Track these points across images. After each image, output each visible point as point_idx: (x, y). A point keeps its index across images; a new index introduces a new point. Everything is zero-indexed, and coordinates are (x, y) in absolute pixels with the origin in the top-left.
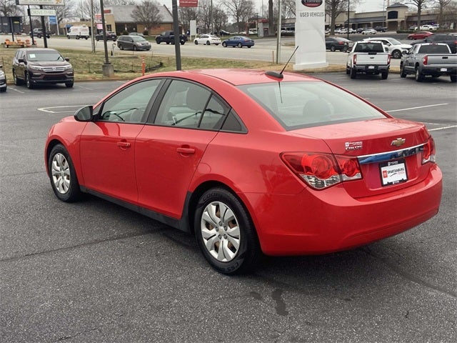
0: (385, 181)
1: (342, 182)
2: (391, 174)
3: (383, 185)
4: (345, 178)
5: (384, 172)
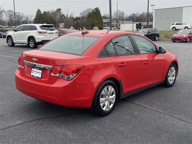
0: (32, 74)
2: (35, 72)
5: (33, 70)
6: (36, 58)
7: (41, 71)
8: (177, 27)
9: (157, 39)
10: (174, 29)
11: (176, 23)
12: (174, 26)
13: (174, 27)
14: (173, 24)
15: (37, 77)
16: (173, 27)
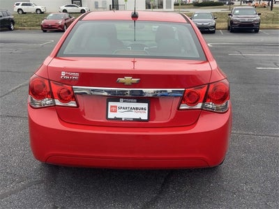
0: (111, 115)
1: (55, 105)
2: (122, 110)
3: (107, 118)
4: (58, 103)
5: (111, 107)
6: (134, 76)
7: (145, 105)
8: (25, 9)
9: (12, 27)
10: (20, 12)
11: (21, 3)
12: (20, 7)
13: (21, 9)
14: (18, 4)
15: (135, 120)
16: (19, 10)
